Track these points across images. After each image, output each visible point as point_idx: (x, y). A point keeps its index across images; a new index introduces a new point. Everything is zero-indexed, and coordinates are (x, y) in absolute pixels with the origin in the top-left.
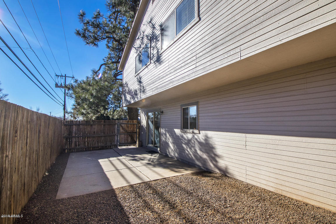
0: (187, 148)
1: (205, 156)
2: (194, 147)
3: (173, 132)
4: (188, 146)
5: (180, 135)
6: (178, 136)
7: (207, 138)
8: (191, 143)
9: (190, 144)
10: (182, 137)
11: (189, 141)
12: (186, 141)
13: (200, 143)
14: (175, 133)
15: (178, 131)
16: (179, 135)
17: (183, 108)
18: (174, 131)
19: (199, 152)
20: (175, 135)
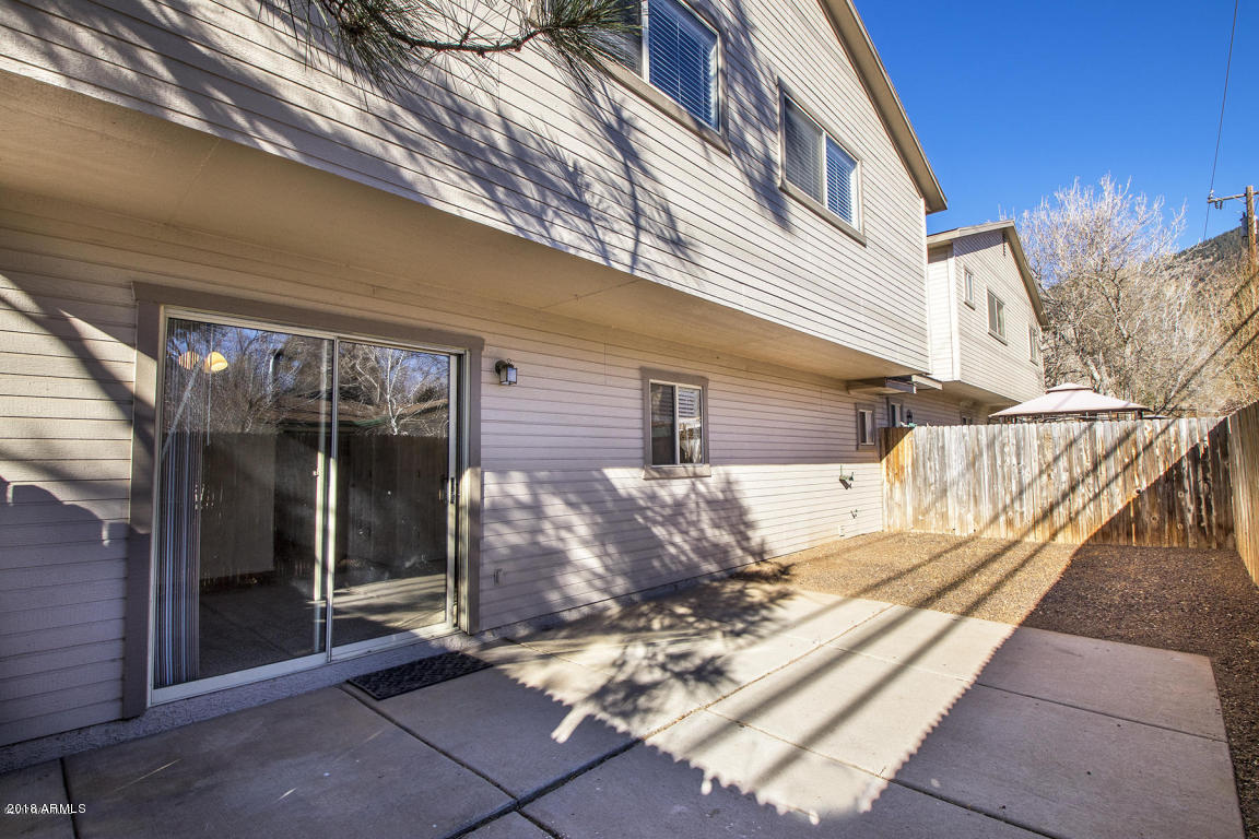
0: (670, 534)
1: (725, 538)
2: (695, 524)
3: (599, 487)
4: (676, 525)
5: (643, 492)
6: (631, 499)
7: (729, 485)
8: (684, 511)
9: (682, 514)
10: (653, 497)
11: (679, 506)
12: (668, 511)
13: (712, 503)
14: (612, 489)
15: (627, 479)
16: (635, 493)
17: (652, 381)
18: (606, 480)
19: (710, 532)
20: (608, 498)
